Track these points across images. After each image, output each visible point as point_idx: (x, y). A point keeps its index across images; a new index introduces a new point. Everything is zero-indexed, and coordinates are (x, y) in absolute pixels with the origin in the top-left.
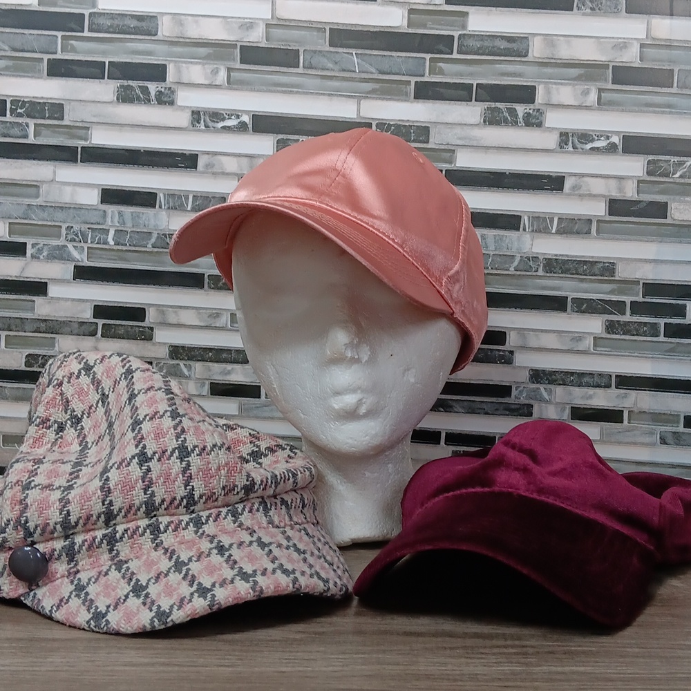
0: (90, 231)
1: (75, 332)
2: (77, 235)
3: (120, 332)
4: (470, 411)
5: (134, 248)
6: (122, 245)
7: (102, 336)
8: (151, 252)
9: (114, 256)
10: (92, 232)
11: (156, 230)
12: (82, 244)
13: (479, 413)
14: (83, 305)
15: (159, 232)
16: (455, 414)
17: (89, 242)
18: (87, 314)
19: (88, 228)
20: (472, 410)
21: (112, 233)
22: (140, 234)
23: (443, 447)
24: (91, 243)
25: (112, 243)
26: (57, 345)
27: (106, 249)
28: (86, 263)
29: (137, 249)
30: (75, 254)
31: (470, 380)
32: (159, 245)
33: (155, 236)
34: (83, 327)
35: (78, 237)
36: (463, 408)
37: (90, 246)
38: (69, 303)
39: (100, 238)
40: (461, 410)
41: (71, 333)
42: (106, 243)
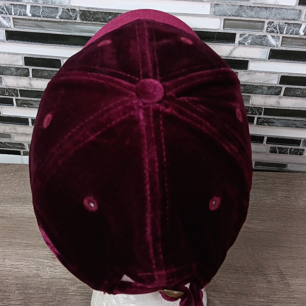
0: (13, 6)
1: (14, 73)
2: (3, 9)
3: (45, 75)
4: (286, 125)
5: (46, 19)
6: (38, 16)
7: (33, 76)
8: (60, 22)
9: (34, 24)
10: (14, 7)
11: (61, 6)
12: (8, 16)
13: (292, 127)
14: (16, 57)
15: (64, 7)
16: (275, 127)
17: (13, 14)
18: (21, 63)
19: (11, 4)
20: (287, 125)
21: (28, 8)
22: (49, 9)
23: (265, 145)
24: (15, 15)
25: (30, 15)
26: (3, 81)
27: (25, 19)
28: (13, 29)
29: (49, 19)
30: (5, 22)
31: (289, 107)
32: (64, 17)
33: (61, 11)
34: (19, 71)
35: (4, 10)
36: (282, 123)
37: (15, 17)
38: (6, 55)
39: (20, 12)
40: (279, 125)
41: (11, 74)
42: (25, 15)
